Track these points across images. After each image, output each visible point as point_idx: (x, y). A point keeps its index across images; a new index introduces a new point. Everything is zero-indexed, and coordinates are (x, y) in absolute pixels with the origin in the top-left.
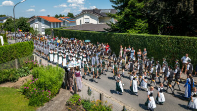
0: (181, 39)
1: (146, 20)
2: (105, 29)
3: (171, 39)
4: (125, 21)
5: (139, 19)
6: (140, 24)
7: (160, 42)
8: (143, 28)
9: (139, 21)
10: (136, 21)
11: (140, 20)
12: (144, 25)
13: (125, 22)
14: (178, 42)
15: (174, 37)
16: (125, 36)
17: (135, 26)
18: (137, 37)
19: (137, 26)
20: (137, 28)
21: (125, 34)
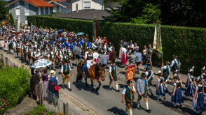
0: (200, 32)
1: (158, 5)
2: (103, 17)
3: (187, 31)
4: (130, 6)
5: (149, 3)
6: (150, 10)
7: (173, 36)
8: (153, 15)
9: (149, 7)
10: (145, 5)
11: (151, 4)
12: (154, 12)
13: (129, 8)
14: (195, 35)
15: (190, 28)
16: (128, 26)
17: (143, 13)
18: (143, 28)
19: (146, 13)
20: (146, 16)
21: (129, 24)
